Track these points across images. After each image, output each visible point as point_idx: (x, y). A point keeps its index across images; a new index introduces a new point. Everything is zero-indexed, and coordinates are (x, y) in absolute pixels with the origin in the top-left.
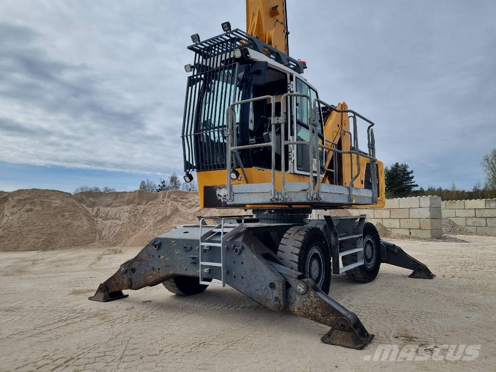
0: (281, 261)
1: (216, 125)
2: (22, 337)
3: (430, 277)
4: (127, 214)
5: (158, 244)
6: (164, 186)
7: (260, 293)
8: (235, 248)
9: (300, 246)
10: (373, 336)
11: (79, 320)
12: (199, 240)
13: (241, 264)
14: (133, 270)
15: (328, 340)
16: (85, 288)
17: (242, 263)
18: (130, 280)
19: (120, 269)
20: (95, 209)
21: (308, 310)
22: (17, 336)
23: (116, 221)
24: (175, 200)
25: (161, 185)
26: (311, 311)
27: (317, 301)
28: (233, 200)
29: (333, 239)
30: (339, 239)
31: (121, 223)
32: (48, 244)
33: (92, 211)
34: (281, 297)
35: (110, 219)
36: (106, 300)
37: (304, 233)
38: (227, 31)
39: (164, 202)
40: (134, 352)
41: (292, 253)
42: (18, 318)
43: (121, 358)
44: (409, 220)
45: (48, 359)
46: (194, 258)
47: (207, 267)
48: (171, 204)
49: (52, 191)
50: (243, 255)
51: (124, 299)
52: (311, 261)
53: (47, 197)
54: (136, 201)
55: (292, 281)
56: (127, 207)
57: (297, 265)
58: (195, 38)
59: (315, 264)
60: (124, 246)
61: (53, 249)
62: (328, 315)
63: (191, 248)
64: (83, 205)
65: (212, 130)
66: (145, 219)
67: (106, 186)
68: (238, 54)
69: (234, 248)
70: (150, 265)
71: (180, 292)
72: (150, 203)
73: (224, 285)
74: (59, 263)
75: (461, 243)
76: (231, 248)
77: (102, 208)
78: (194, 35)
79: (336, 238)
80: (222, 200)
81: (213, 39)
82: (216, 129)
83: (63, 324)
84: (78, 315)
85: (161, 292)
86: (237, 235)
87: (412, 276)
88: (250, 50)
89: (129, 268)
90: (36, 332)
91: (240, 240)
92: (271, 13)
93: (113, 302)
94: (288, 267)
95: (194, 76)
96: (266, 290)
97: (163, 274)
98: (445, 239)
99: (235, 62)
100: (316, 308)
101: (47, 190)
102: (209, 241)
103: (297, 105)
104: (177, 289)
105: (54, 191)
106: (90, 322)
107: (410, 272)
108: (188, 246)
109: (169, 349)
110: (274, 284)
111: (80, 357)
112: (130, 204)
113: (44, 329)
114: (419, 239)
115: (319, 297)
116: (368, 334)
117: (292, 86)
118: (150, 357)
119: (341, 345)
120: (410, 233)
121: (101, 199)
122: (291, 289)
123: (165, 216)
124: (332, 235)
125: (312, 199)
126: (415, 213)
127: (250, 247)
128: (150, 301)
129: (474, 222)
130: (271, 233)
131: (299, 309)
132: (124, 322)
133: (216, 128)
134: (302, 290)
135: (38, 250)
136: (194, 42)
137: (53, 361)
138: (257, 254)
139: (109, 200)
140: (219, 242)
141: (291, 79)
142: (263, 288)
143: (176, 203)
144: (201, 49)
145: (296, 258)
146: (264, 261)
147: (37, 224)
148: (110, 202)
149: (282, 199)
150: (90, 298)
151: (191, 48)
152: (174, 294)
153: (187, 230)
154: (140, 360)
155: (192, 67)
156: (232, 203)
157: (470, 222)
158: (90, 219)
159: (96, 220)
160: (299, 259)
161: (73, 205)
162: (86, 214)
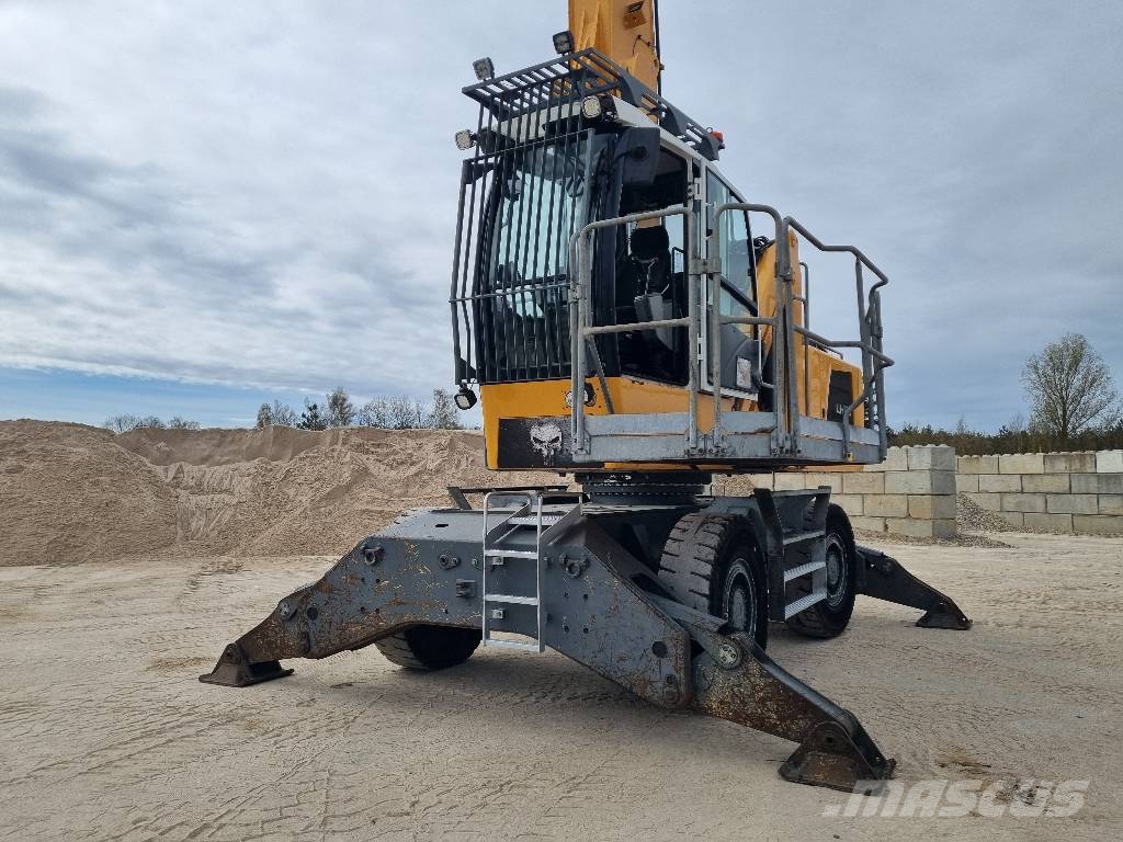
0: (671, 593)
1: (529, 276)
2: (65, 774)
3: (964, 625)
4: (248, 482)
5: (375, 553)
6: (316, 416)
7: (628, 666)
8: (570, 562)
9: (712, 558)
10: (893, 762)
11: (192, 731)
12: (480, 544)
13: (583, 600)
14: (313, 613)
15: (795, 772)
16: (182, 654)
17: (586, 596)
18: (306, 636)
19: (279, 609)
20: (173, 469)
21: (744, 704)
22: (52, 772)
23: (223, 495)
24: (359, 448)
25: (308, 414)
26: (751, 707)
27: (766, 685)
28: (589, 453)
29: (770, 541)
30: (785, 542)
31: (235, 501)
32: (61, 552)
33: (166, 474)
34: (681, 676)
35: (207, 493)
36: (242, 682)
37: (718, 528)
38: (563, 53)
39: (335, 454)
40: (350, 808)
41: (692, 573)
42: (39, 728)
43: (324, 823)
44: (884, 497)
45: (146, 828)
46: (465, 586)
47: (496, 605)
48: (351, 457)
49: (68, 425)
50: (586, 578)
51: (284, 679)
52: (732, 592)
53: (57, 439)
54: (270, 450)
55: (706, 640)
56: (248, 465)
57: (705, 601)
58: (484, 67)
59: (739, 597)
60: (244, 554)
61: (75, 562)
62: (793, 718)
63: (459, 563)
64: (143, 458)
65: (519, 288)
66: (291, 492)
67: (177, 415)
68: (592, 108)
69: (565, 562)
70: (357, 600)
71: (415, 662)
72: (302, 455)
73: (542, 650)
74: (99, 596)
75: (998, 550)
76: (558, 563)
77: (187, 467)
78: (483, 61)
79: (779, 541)
80: (545, 452)
81: (528, 72)
82: (528, 287)
83: (156, 741)
84: (184, 719)
85: (372, 662)
86: (569, 532)
87: (923, 623)
88: (618, 102)
89: (302, 606)
90: (94, 762)
91: (579, 543)
92: (626, 19)
93: (260, 687)
94: (688, 605)
95: (478, 158)
96: (644, 660)
97: (388, 621)
98: (960, 540)
99: (585, 127)
100: (763, 701)
101: (56, 423)
102: (504, 546)
103: (709, 233)
104: (411, 655)
105: (74, 425)
106: (220, 736)
107: (917, 614)
108: (452, 557)
109: (428, 799)
110: (664, 647)
111: (223, 821)
112: (254, 459)
113: (113, 755)
114: (906, 539)
115: (769, 675)
116: (882, 758)
117: (698, 188)
118: (391, 819)
119: (830, 786)
120: (886, 527)
121: (186, 445)
122: (703, 656)
123: (339, 487)
124: (769, 533)
125: (781, 452)
126: (896, 483)
127: (603, 559)
128: (350, 685)
129: (1019, 504)
130: (635, 528)
131: (721, 702)
132: (301, 736)
133: (529, 282)
134: (730, 659)
135: (38, 563)
136: (480, 77)
137: (161, 834)
138: (621, 576)
139: (204, 448)
140: (532, 548)
141: (697, 173)
142: (637, 654)
143: (364, 457)
144: (494, 95)
145: (705, 587)
146: (639, 592)
147: (35, 503)
148: (206, 453)
149: (715, 450)
150: (202, 679)
151: (471, 92)
152: (398, 667)
153: (442, 519)
154: (374, 828)
155: (473, 138)
156: (587, 458)
157: (1010, 502)
158: (161, 491)
159: (175, 494)
160: (711, 589)
161: (119, 458)
162: (153, 481)
